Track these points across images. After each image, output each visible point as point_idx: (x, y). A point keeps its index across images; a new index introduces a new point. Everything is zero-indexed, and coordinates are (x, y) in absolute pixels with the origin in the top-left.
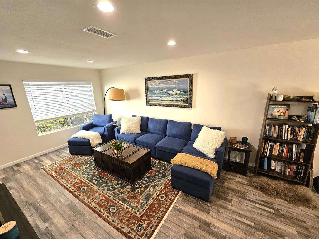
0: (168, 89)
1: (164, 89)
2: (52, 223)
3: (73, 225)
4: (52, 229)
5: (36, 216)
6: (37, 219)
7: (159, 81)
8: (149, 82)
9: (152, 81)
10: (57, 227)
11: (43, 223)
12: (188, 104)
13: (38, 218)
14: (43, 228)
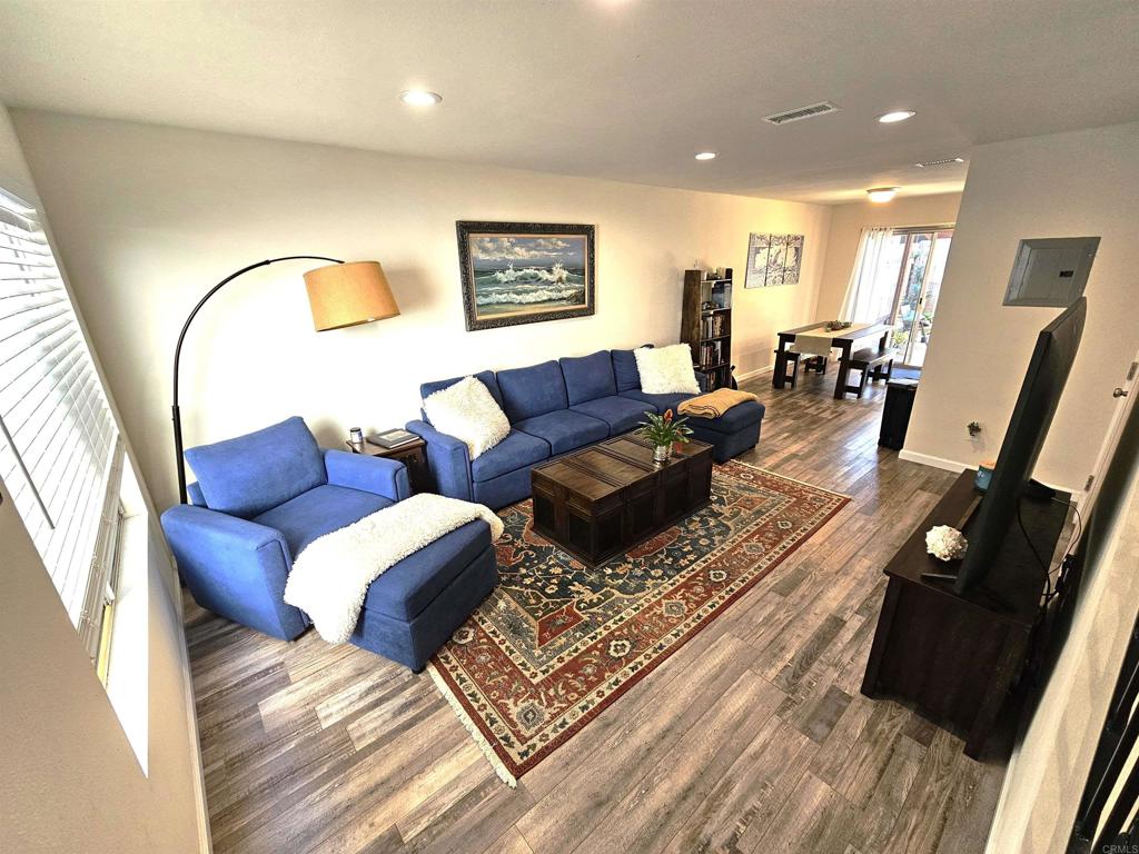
0: (539, 265)
1: (527, 265)
2: (842, 609)
3: (837, 573)
4: (855, 603)
5: (830, 651)
6: (840, 644)
7: (513, 237)
8: (474, 238)
9: (487, 237)
10: (849, 597)
11: (847, 625)
12: (586, 305)
13: (835, 644)
14: (860, 620)
